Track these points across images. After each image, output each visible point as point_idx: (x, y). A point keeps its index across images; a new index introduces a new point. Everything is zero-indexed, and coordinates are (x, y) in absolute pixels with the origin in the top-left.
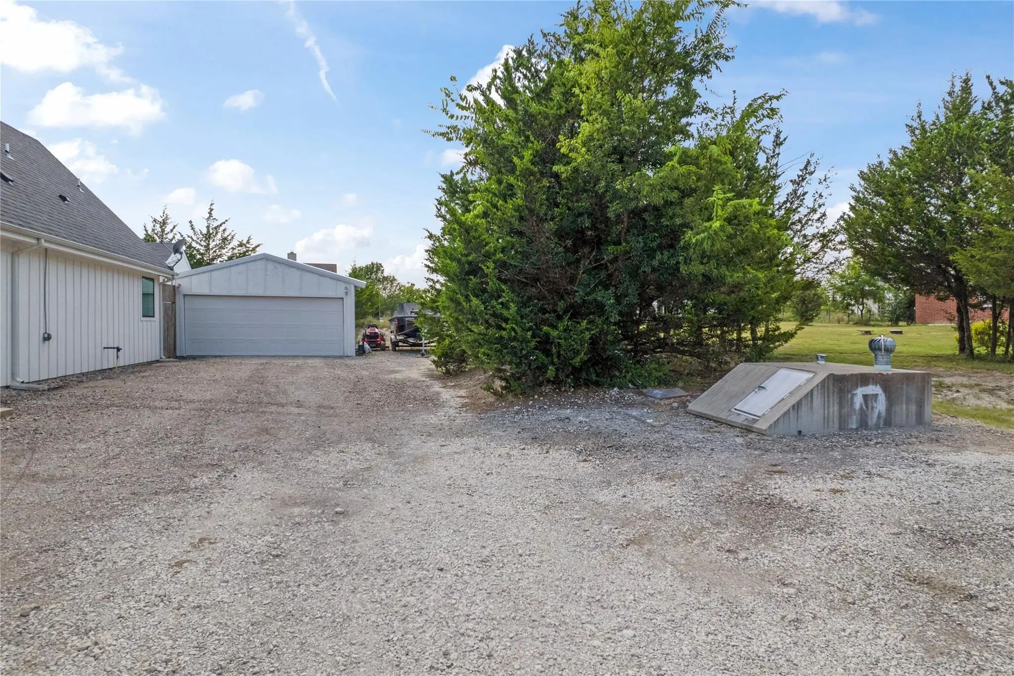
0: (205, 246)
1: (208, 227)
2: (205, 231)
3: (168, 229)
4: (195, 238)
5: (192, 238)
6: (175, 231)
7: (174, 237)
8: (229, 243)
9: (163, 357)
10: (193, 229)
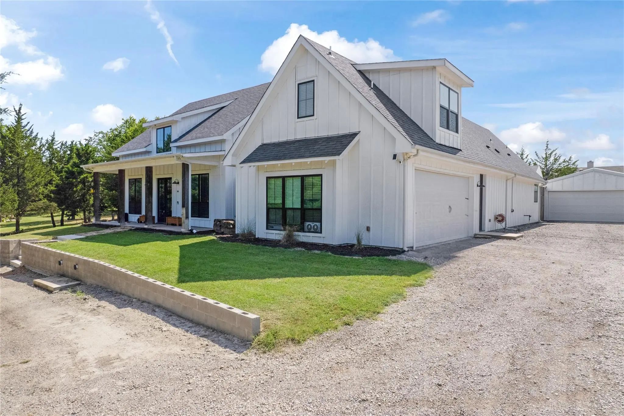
0: (544, 164)
1: (546, 154)
2: (544, 156)
3: (524, 157)
4: (539, 160)
5: (537, 161)
6: (528, 158)
7: (527, 161)
8: (558, 161)
9: (540, 220)
10: (537, 156)
